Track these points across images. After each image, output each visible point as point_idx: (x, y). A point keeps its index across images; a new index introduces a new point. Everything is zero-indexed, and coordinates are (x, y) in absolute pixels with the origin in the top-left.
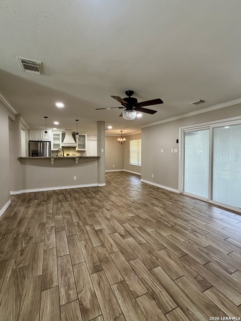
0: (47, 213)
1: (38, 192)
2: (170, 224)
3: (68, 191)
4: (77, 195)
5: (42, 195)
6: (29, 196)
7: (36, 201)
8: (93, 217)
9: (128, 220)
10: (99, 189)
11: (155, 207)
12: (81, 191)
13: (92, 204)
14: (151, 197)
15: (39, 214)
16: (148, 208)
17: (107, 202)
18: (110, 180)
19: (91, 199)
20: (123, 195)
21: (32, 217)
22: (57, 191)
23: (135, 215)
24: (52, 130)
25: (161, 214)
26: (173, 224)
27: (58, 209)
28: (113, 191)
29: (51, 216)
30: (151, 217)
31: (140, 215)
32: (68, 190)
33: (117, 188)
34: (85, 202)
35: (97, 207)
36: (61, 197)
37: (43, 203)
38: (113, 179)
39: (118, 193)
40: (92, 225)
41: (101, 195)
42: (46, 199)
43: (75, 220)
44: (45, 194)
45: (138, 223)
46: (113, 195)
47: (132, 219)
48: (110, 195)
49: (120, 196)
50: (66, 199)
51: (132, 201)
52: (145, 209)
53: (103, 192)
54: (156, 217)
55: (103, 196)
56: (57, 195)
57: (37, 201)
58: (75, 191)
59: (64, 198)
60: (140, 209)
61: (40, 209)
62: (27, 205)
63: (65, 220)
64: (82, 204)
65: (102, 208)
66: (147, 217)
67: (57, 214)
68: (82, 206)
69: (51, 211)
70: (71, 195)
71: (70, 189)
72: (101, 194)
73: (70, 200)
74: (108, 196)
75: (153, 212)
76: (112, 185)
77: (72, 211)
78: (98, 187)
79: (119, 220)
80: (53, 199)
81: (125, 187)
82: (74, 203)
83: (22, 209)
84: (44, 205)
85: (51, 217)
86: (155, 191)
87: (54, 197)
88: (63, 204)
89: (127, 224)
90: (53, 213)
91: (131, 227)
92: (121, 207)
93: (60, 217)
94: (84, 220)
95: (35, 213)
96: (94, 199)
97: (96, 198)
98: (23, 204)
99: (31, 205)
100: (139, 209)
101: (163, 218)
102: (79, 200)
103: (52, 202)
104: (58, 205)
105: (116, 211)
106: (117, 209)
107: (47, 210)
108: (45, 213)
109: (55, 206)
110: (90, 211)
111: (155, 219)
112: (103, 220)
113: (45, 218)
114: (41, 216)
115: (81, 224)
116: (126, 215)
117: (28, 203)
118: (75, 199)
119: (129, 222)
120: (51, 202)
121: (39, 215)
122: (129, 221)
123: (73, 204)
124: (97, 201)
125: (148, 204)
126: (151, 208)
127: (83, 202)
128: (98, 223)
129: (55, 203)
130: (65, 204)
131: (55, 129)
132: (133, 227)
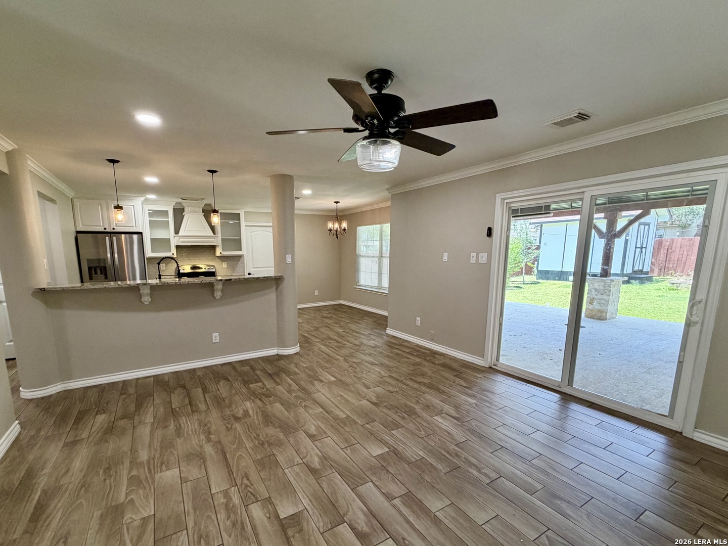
0: (134, 463)
1: (108, 384)
2: (485, 475)
3: (199, 376)
4: (223, 389)
5: (121, 394)
6: (81, 401)
7: (101, 418)
8: (270, 468)
9: (371, 468)
10: (282, 363)
11: (436, 418)
12: (233, 373)
13: (267, 419)
14: (420, 383)
15: (107, 470)
16: (418, 419)
17: (308, 409)
18: (308, 332)
19: (263, 398)
20: (348, 381)
21: (84, 485)
22: (166, 378)
23: (387, 450)
24: (143, 199)
25: (454, 439)
26: (494, 475)
27: (167, 445)
28: (319, 370)
29: (143, 473)
30: (430, 452)
31: (400, 448)
32: (199, 373)
33: (329, 359)
34: (246, 413)
35: (280, 427)
36: (176, 400)
37: (122, 423)
38: (317, 329)
39: (333, 376)
40: (269, 500)
41: (290, 385)
42: (132, 407)
43: (218, 483)
44: (132, 390)
45: (400, 478)
46: (322, 381)
47: (381, 466)
48: (313, 385)
49: (340, 383)
50: (190, 404)
51: (374, 400)
52: (411, 426)
53: (296, 374)
54: (444, 453)
55: (294, 387)
56: (166, 390)
57: (103, 416)
58: (216, 373)
59: (187, 401)
60: (397, 426)
61: (110, 447)
62: (70, 439)
63: (187, 488)
64: (237, 419)
65: (296, 430)
66: (421, 453)
67: (162, 464)
68: (237, 425)
69: (144, 456)
70: (205, 390)
71: (204, 367)
72: (290, 381)
73: (202, 407)
74: (310, 388)
75: (435, 432)
76: (316, 349)
77: (209, 450)
78: (279, 357)
79: (345, 474)
80: (152, 409)
81: (352, 355)
82: (214, 418)
83: (53, 453)
84: (123, 431)
85: (143, 477)
86: (426, 363)
87: (158, 401)
88: (181, 422)
89: (370, 484)
90: (151, 461)
91: (382, 498)
92: (345, 425)
93: (170, 476)
94: (246, 481)
95: (93, 465)
96: (271, 399)
97: (276, 395)
98: (60, 432)
99: (84, 435)
100: (395, 424)
101: (464, 454)
102: (230, 406)
103: (149, 419)
104: (166, 427)
105: (335, 438)
106: (337, 430)
107: (133, 451)
108: (127, 464)
109: (159, 433)
110: (263, 444)
111: (442, 458)
112: (302, 475)
113: (125, 482)
114: (111, 476)
115: (236, 500)
116: (365, 453)
117: (77, 429)
118: (219, 402)
119: (374, 479)
120: (147, 420)
121: (105, 471)
122: (374, 474)
123: (211, 420)
124: (278, 405)
125: (418, 408)
126: (426, 421)
127: (240, 414)
128: (287, 489)
129: (160, 423)
130: (189, 424)
131: (152, 196)
132: (389, 497)
